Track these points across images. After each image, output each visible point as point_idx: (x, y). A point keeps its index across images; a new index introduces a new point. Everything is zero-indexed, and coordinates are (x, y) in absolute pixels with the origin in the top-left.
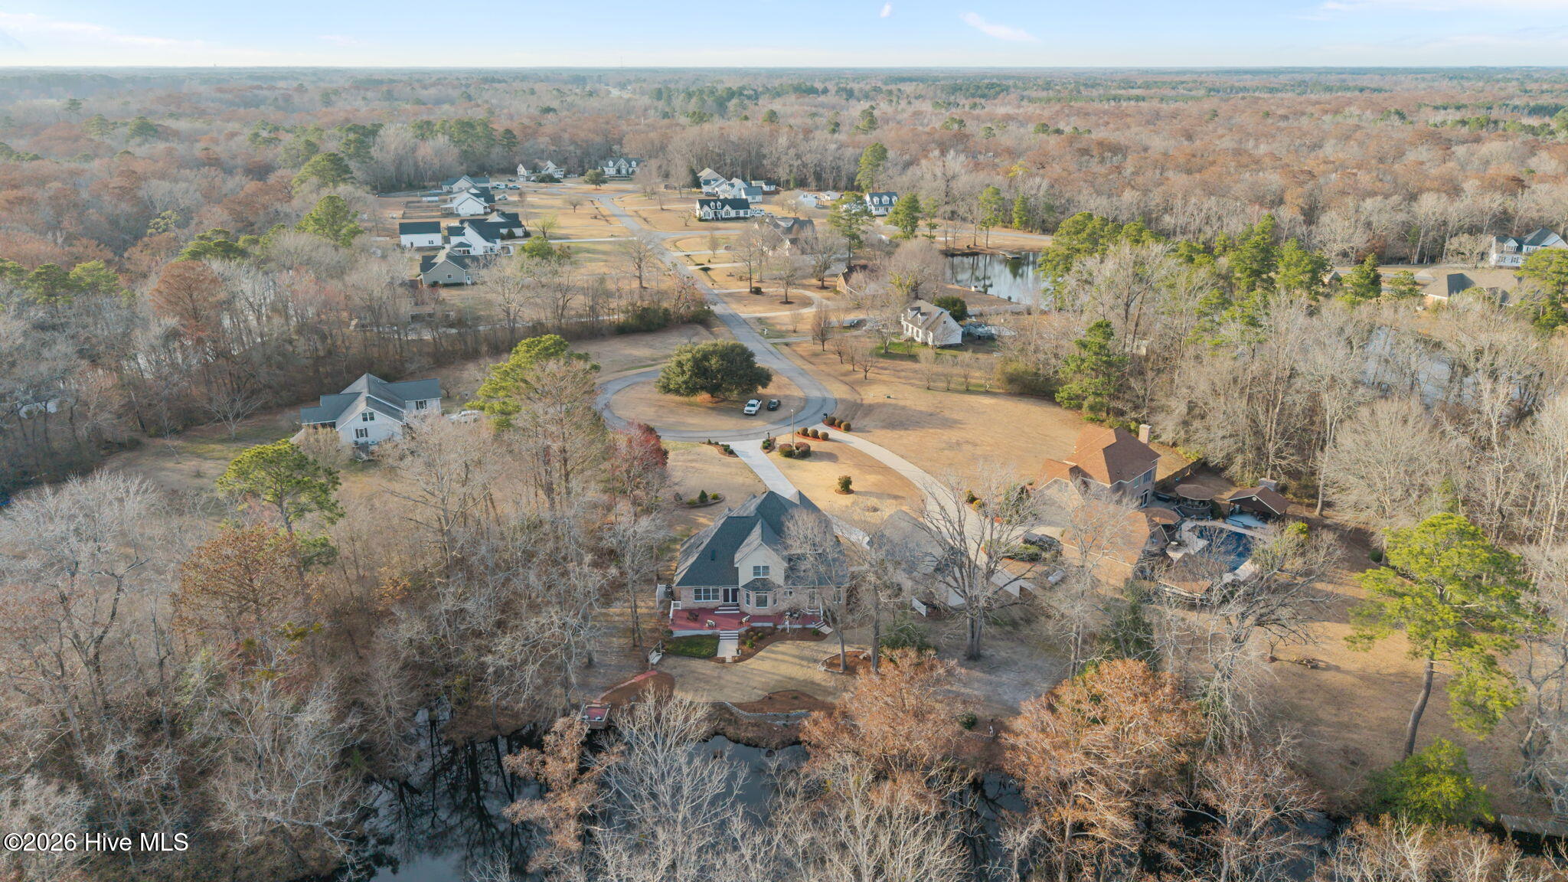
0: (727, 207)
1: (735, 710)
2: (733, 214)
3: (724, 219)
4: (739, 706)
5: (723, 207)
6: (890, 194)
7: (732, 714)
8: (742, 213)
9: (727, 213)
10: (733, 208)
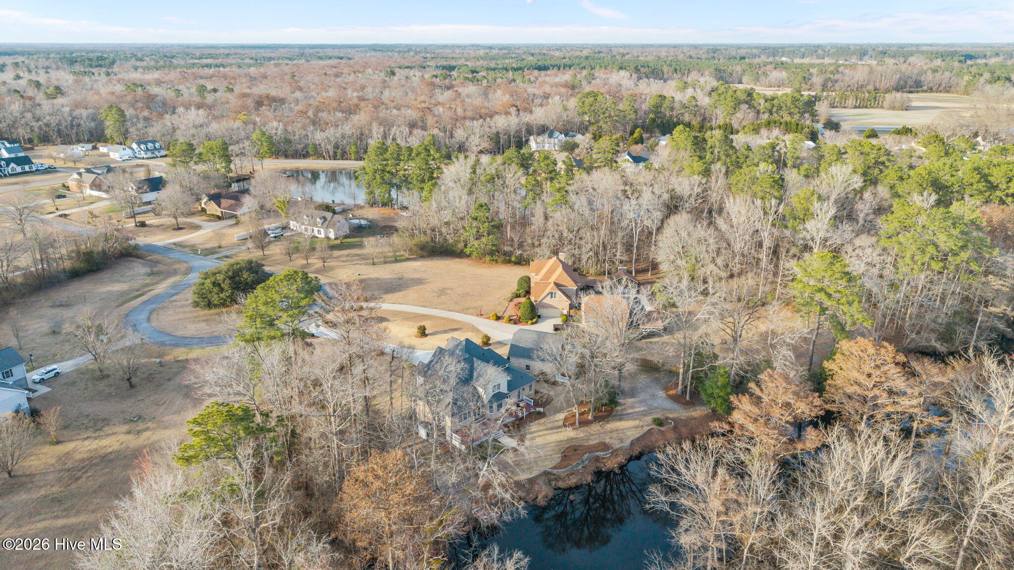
0: (12, 165)
1: (555, 471)
2: (19, 169)
3: (11, 175)
4: (555, 468)
5: (8, 165)
6: (153, 142)
7: (554, 475)
8: (27, 168)
9: (13, 169)
10: (18, 165)
